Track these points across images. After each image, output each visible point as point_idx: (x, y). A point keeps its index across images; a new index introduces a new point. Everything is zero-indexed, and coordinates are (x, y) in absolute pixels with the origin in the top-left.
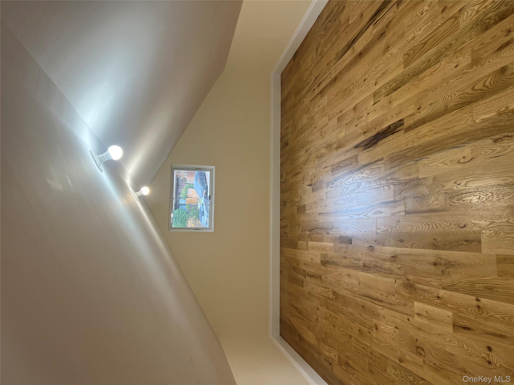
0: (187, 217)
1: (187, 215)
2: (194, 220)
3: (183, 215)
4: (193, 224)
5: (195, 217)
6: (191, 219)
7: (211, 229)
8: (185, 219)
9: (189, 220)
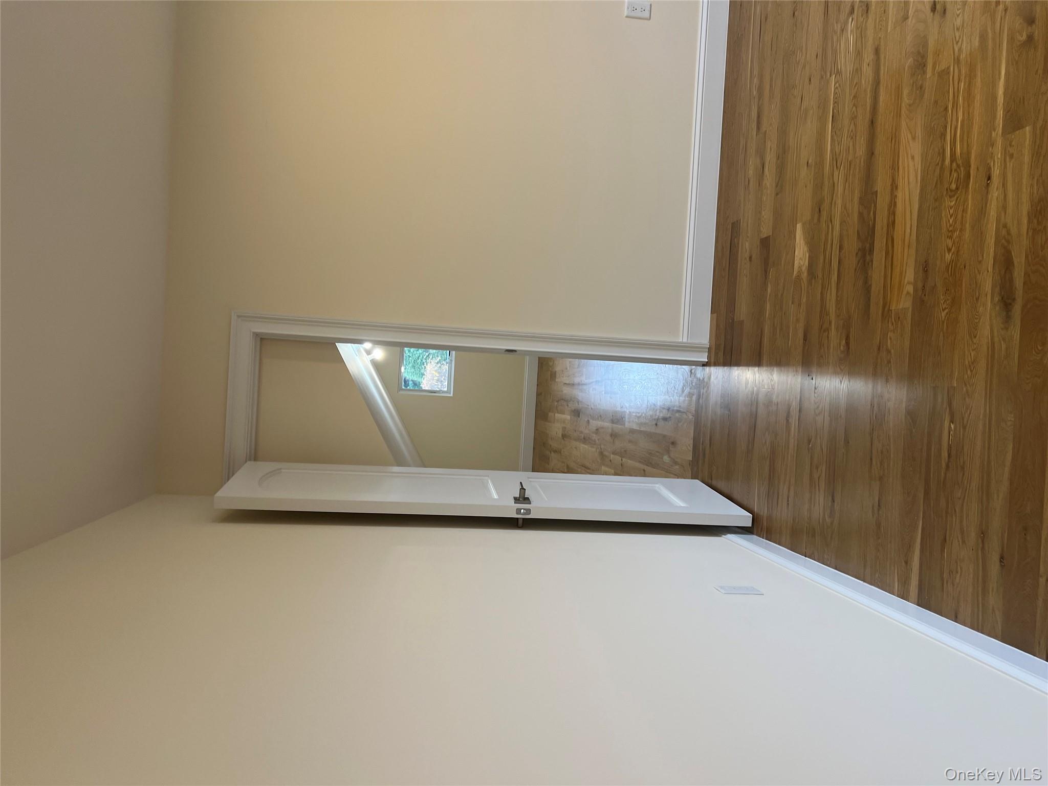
0: (425, 357)
1: (424, 353)
2: (438, 363)
3: (418, 352)
4: (436, 371)
5: (439, 358)
6: (432, 363)
7: (450, 393)
8: (422, 360)
9: (429, 364)
